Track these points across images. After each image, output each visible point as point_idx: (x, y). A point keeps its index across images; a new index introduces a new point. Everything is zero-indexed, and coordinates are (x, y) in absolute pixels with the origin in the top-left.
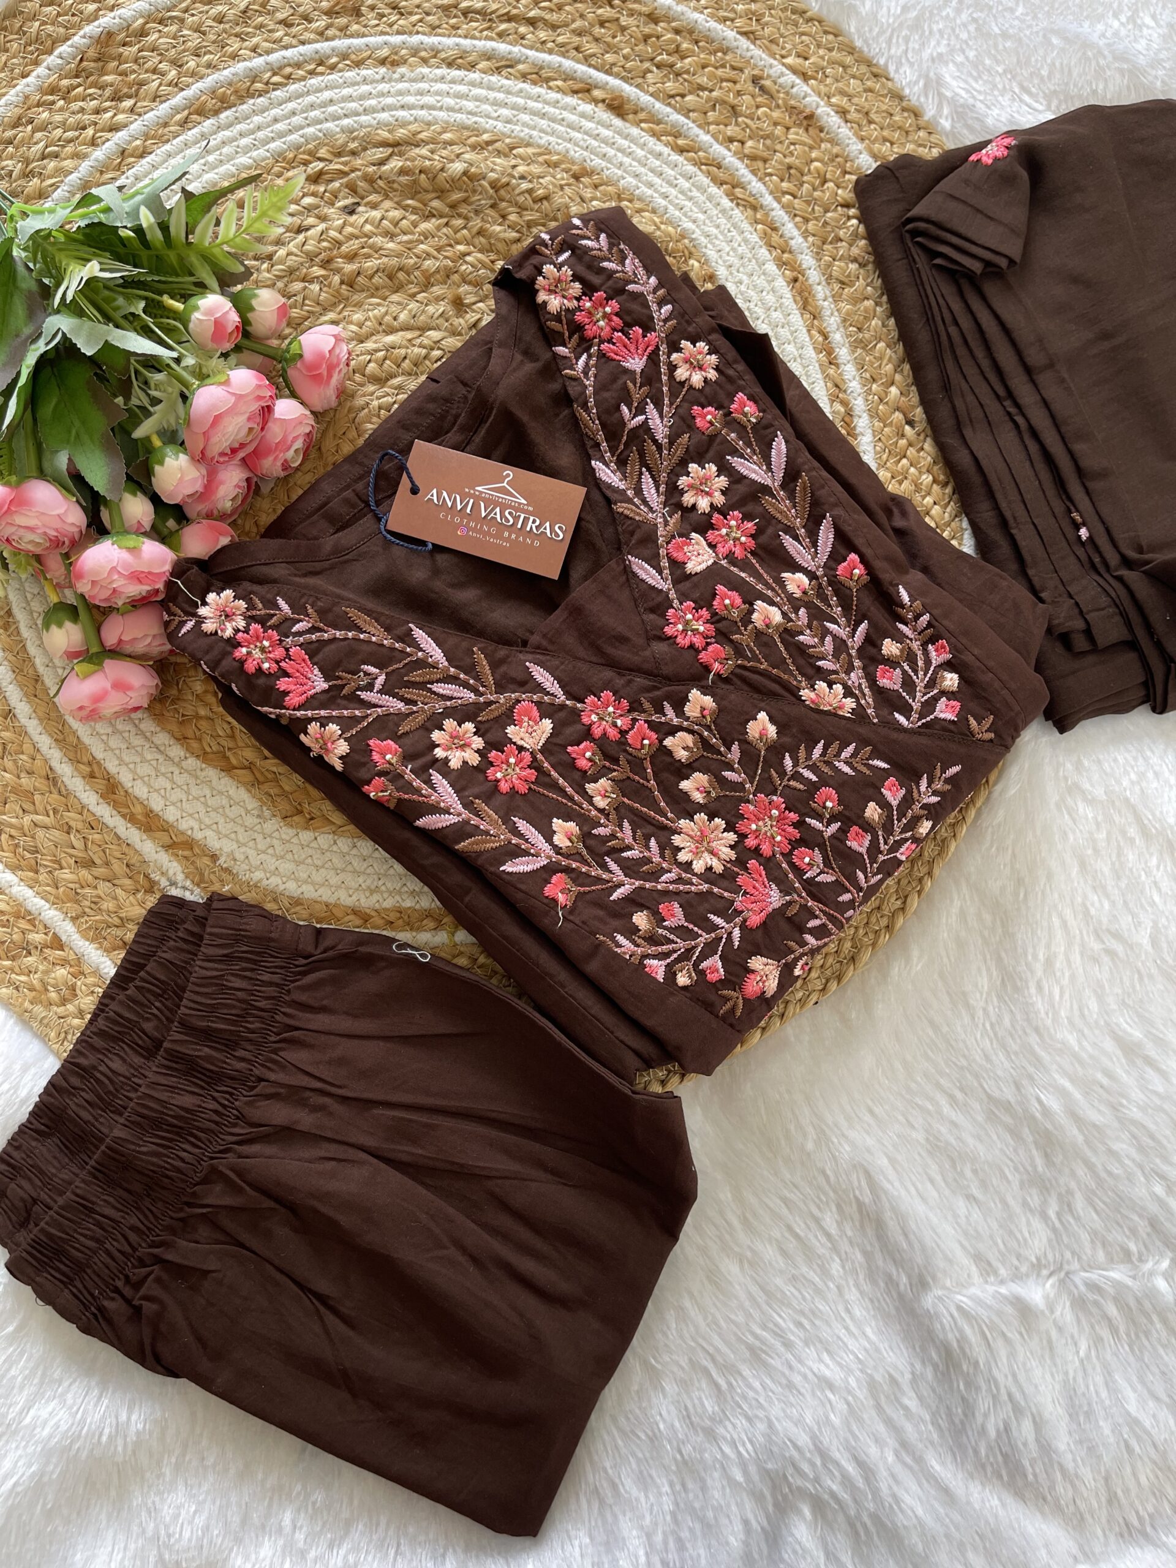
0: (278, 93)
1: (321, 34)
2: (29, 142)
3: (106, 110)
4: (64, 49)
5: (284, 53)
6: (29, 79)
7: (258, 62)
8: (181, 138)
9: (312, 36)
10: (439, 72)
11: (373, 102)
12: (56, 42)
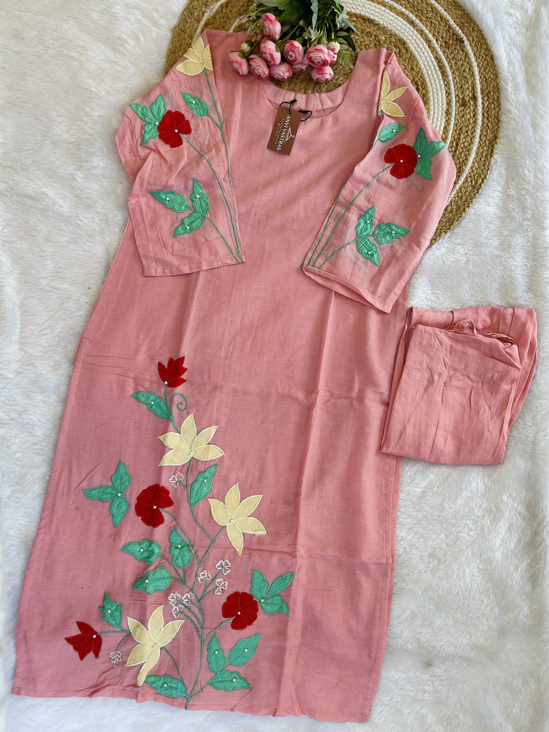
0: (442, 82)
1: (457, 96)
2: (436, 20)
3: (442, 39)
4: (460, 32)
5: (453, 85)
6: (453, 22)
7: (451, 78)
8: (432, 56)
9: (457, 93)
10: (443, 124)
11: (436, 105)
12: (462, 30)
